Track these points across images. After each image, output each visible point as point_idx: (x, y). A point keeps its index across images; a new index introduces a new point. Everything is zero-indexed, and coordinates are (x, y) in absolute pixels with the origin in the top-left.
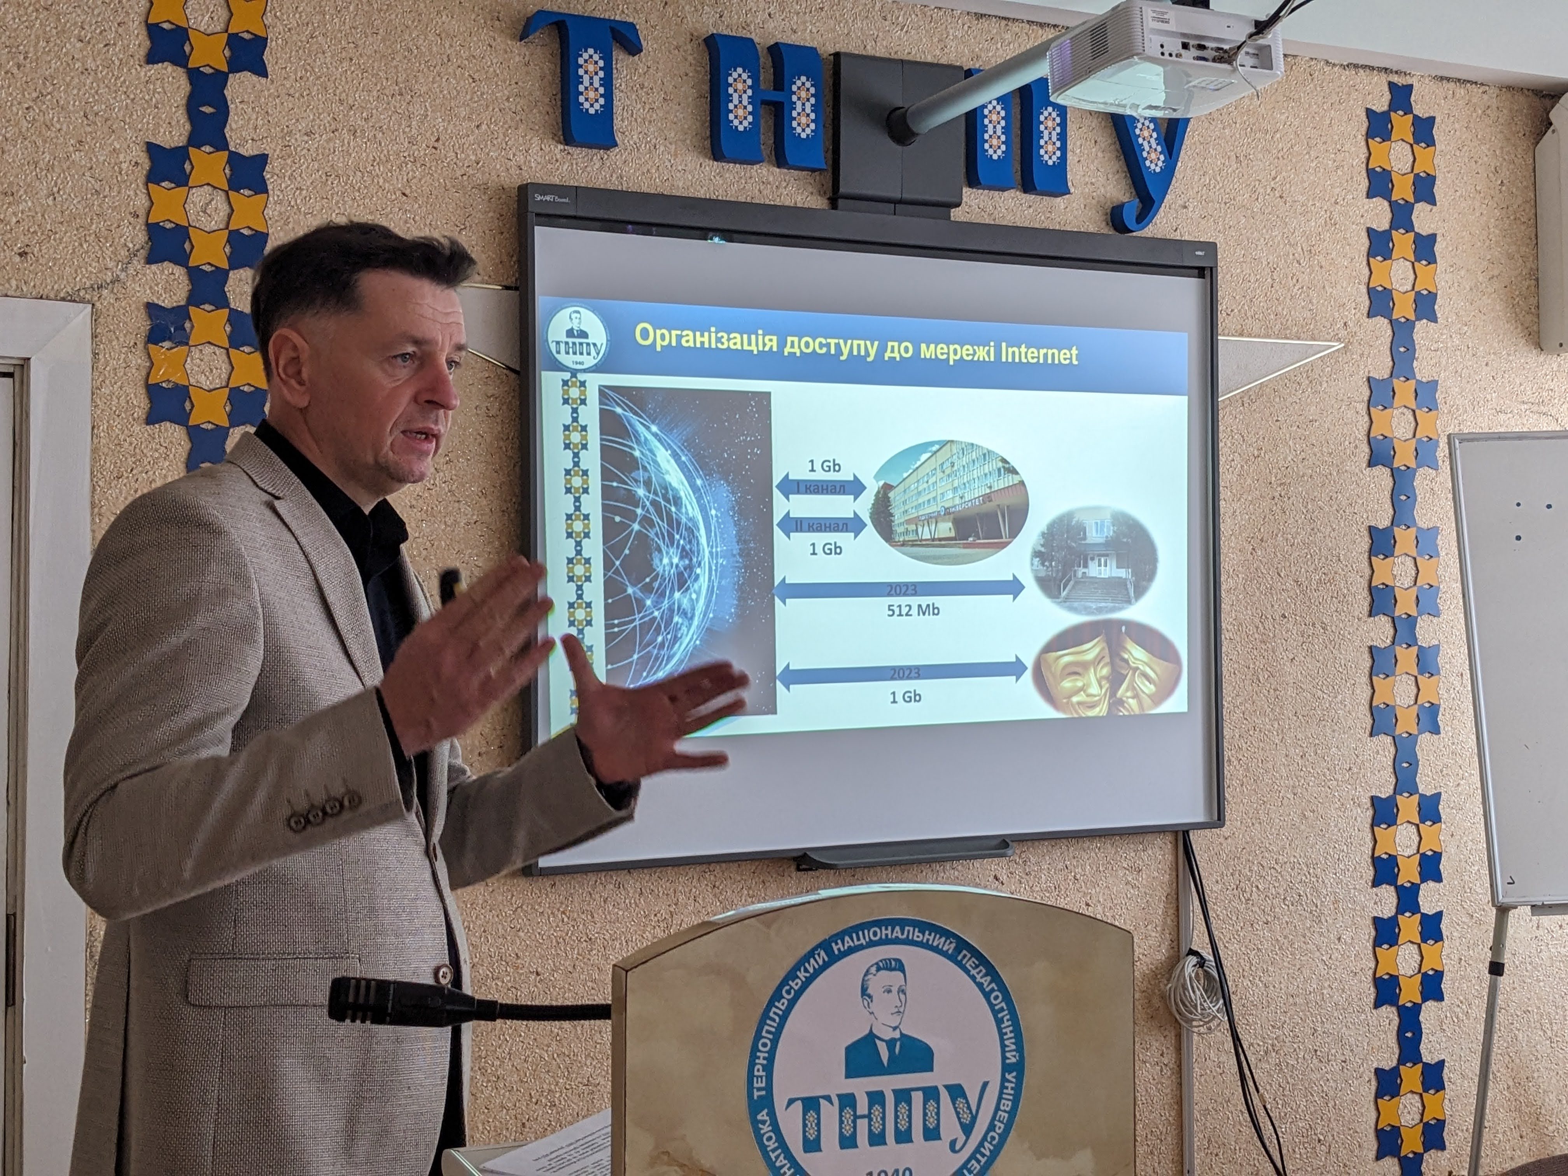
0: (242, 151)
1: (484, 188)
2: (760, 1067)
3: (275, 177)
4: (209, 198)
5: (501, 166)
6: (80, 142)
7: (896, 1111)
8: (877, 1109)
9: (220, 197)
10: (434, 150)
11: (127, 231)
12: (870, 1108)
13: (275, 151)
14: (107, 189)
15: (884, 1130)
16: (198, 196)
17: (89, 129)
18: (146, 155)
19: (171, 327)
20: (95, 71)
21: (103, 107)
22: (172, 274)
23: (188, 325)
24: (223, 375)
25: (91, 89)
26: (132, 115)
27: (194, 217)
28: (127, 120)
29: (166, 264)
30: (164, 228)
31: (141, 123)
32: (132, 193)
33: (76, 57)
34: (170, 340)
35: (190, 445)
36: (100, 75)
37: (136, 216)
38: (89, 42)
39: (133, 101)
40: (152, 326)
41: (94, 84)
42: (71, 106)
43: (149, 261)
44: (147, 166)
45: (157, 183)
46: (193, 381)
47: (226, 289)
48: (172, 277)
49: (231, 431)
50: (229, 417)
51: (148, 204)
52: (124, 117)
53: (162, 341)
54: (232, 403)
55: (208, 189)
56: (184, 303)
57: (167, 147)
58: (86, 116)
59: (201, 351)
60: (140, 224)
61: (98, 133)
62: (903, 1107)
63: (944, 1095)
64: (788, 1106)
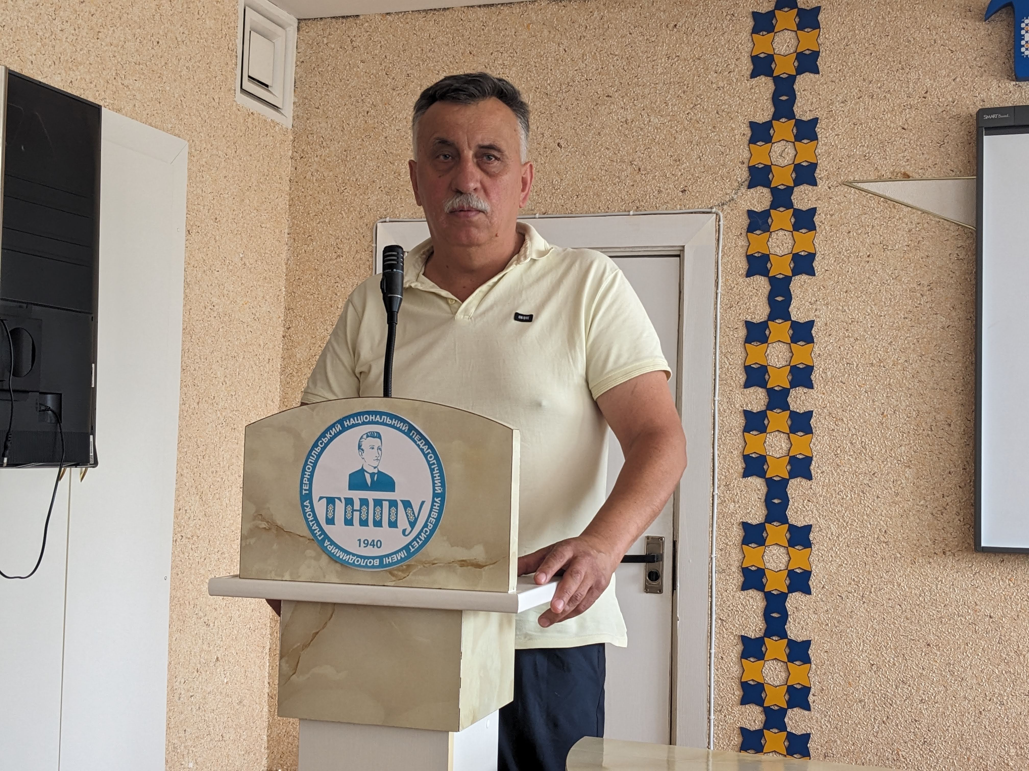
0: (804, 119)
1: (957, 117)
2: (306, 479)
3: (823, 130)
4: (784, 147)
5: (970, 101)
6: (714, 127)
7: (374, 510)
8: (364, 508)
9: (790, 146)
10: (924, 99)
11: (738, 172)
12: (361, 507)
13: (823, 115)
14: (728, 150)
15: (367, 518)
16: (777, 148)
17: (719, 119)
18: (749, 129)
19: (760, 222)
20: (723, 88)
21: (727, 106)
22: (762, 193)
23: (770, 220)
24: (790, 247)
25: (721, 97)
26: (742, 108)
27: (775, 160)
28: (739, 111)
29: (759, 188)
30: (758, 168)
31: (747, 111)
32: (741, 151)
33: (714, 81)
34: (760, 229)
35: (770, 288)
36: (725, 89)
37: (743, 163)
38: (720, 73)
39: (743, 100)
40: (750, 223)
41: (723, 95)
42: (710, 109)
43: (750, 187)
44: (749, 135)
45: (755, 143)
46: (772, 251)
47: (792, 198)
48: (762, 194)
49: (793, 278)
50: (792, 270)
51: (749, 156)
52: (738, 110)
53: (755, 231)
54: (794, 262)
55: (783, 143)
56: (768, 208)
57: (761, 123)
58: (717, 113)
59: (777, 234)
60: (745, 167)
61: (724, 121)
62: (378, 508)
63: (400, 505)
64: (319, 500)
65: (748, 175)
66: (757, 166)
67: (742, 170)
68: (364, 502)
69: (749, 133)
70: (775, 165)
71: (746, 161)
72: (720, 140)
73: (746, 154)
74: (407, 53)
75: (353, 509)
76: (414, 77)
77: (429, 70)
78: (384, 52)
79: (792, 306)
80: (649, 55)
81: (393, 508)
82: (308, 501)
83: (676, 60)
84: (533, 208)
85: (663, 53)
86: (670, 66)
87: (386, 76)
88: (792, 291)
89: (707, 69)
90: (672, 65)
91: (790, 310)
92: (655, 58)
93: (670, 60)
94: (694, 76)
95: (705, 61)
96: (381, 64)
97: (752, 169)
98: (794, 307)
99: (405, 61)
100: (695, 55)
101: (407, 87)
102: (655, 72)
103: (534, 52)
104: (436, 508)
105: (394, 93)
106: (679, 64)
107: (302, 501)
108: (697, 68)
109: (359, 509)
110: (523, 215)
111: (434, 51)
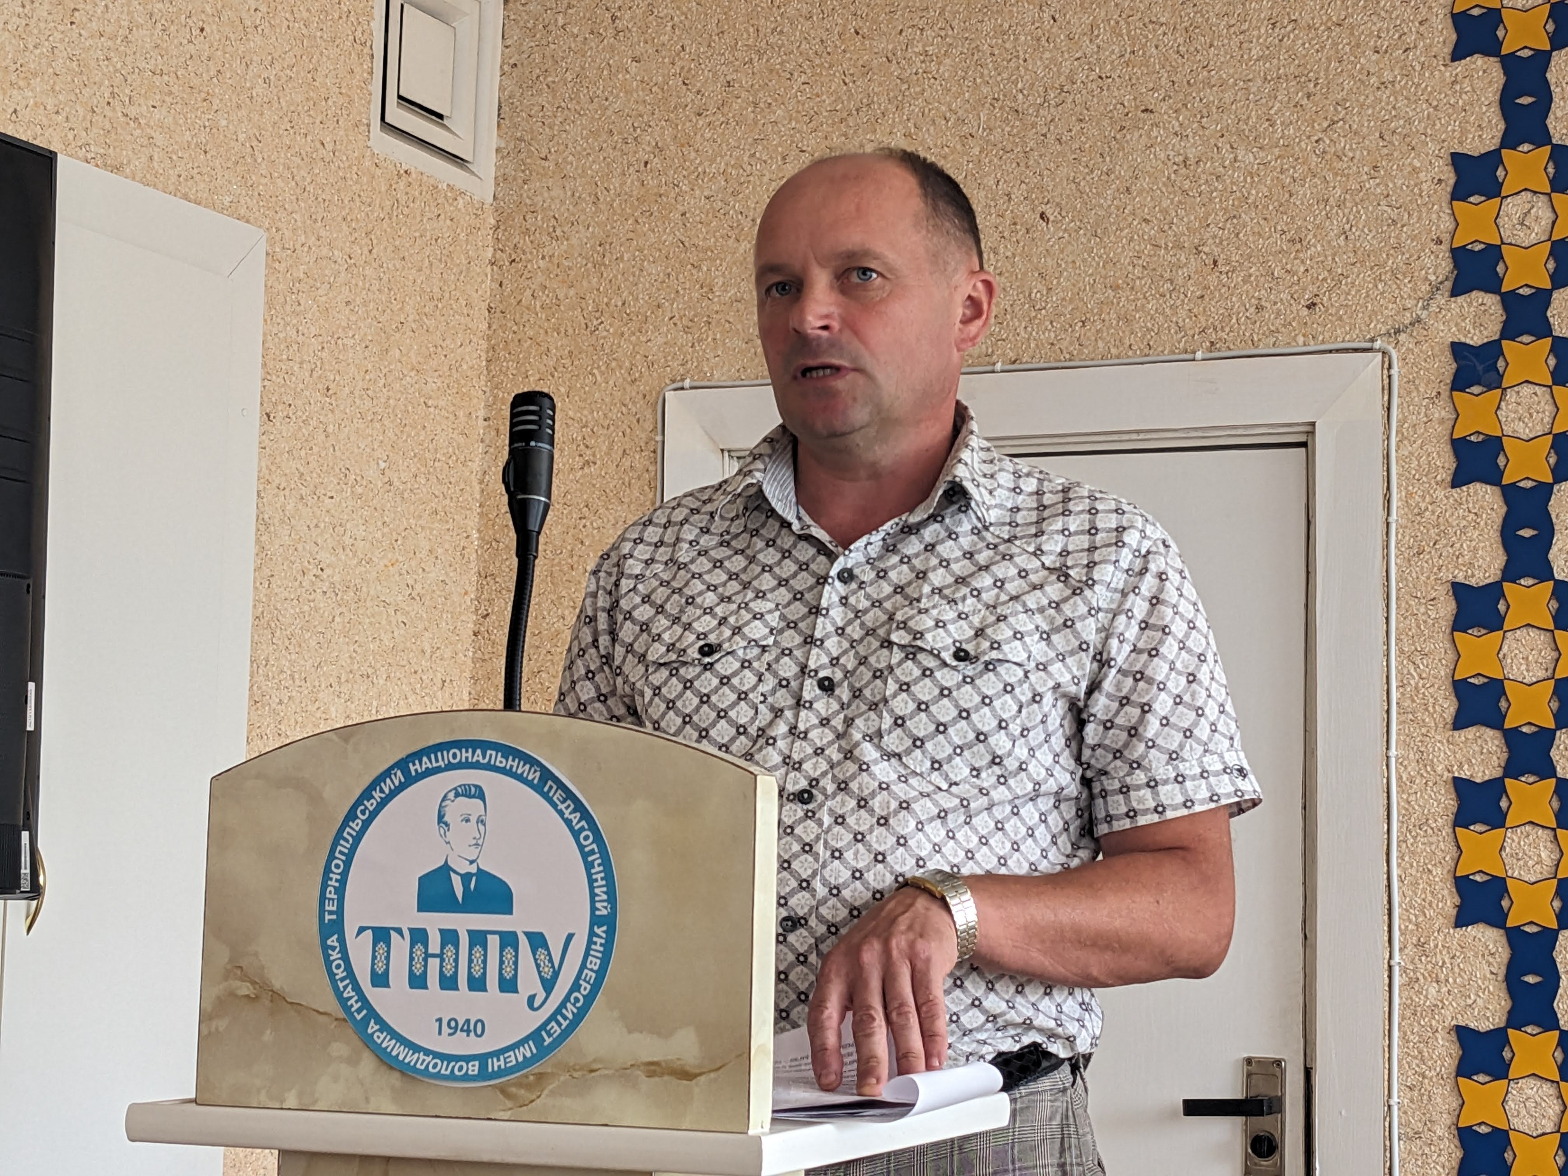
2: (332, 889)
4: (1527, 206)
6: (1375, 167)
7: (470, 956)
8: (450, 950)
9: (1541, 202)
11: (1428, 260)
12: (442, 948)
14: (1406, 216)
15: (456, 972)
16: (1513, 207)
17: (1385, 151)
18: (1450, 168)
19: (1480, 368)
20: (1393, 83)
21: (1402, 122)
22: (1482, 304)
23: (1501, 364)
24: (1547, 420)
25: (1388, 104)
26: (1434, 125)
27: (1508, 233)
28: (1429, 132)
29: (1474, 294)
30: (1472, 251)
31: (1446, 131)
32: (1434, 216)
33: (1372, 71)
34: (1479, 383)
35: (1505, 509)
36: (1398, 87)
37: (1439, 242)
38: (1386, 52)
39: (1436, 108)
40: (1457, 371)
41: (1392, 99)
42: (1365, 130)
43: (1455, 292)
44: (1452, 182)
45: (1464, 199)
46: (1508, 430)
47: (1549, 314)
48: (1483, 308)
49: (1556, 487)
50: (1553, 471)
51: (1452, 227)
52: (1425, 128)
53: (1469, 387)
54: (1556, 453)
55: (1528, 196)
56: (1496, 337)
57: (1476, 154)
58: (1381, 137)
59: (1518, 392)
60: (1444, 251)
61: (1395, 154)
62: (478, 950)
63: (523, 942)
64: (358, 934)
65: (1452, 266)
66: (1469, 247)
67: (1437, 257)
68: (449, 937)
69: (1450, 178)
70: (1510, 244)
71: (1446, 237)
72: (1388, 195)
73: (1447, 223)
74: (727, 39)
75: (426, 952)
76: (741, 86)
77: (771, 71)
78: (680, 38)
79: (1554, 550)
80: (1233, 22)
81: (509, 952)
82: (336, 936)
83: (1289, 28)
84: (990, 350)
85: (1262, 16)
86: (1277, 41)
87: (684, 87)
88: (1553, 516)
89: (1358, 46)
90: (1281, 41)
91: (1551, 556)
92: (1245, 27)
93: (1277, 30)
94: (1329, 60)
95: (1353, 28)
96: (673, 64)
97: (1459, 255)
98: (1560, 550)
99: (723, 54)
100: (1330, 19)
101: (726, 109)
102: (1246, 57)
103: (987, 26)
104: (598, 947)
105: (701, 123)
106: (1296, 36)
107: (324, 938)
108: (1335, 44)
109: (438, 951)
110: (969, 366)
111: (781, 32)
